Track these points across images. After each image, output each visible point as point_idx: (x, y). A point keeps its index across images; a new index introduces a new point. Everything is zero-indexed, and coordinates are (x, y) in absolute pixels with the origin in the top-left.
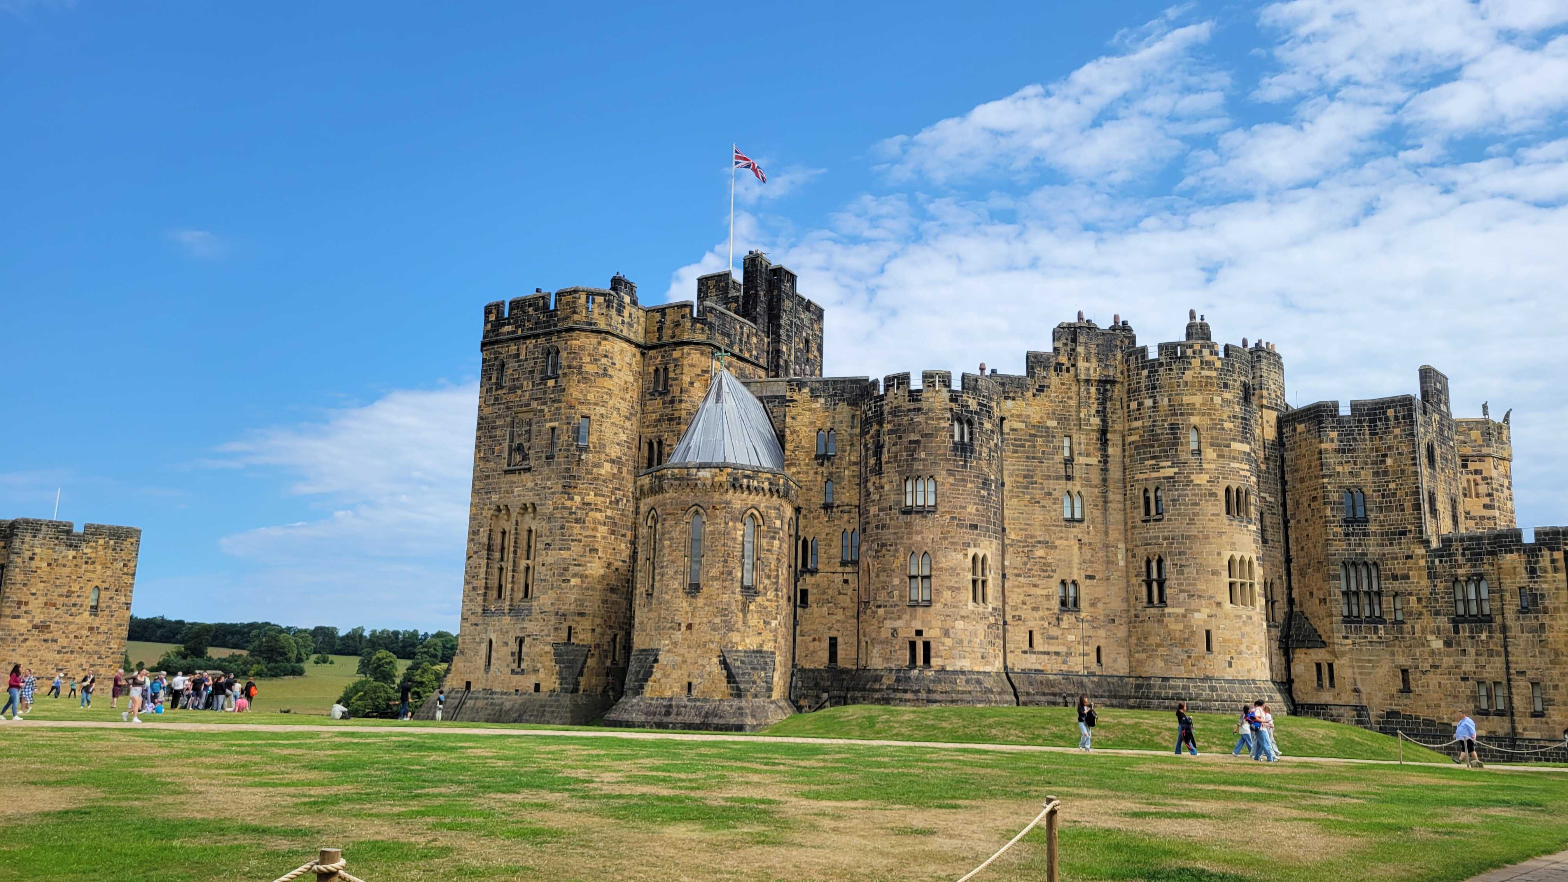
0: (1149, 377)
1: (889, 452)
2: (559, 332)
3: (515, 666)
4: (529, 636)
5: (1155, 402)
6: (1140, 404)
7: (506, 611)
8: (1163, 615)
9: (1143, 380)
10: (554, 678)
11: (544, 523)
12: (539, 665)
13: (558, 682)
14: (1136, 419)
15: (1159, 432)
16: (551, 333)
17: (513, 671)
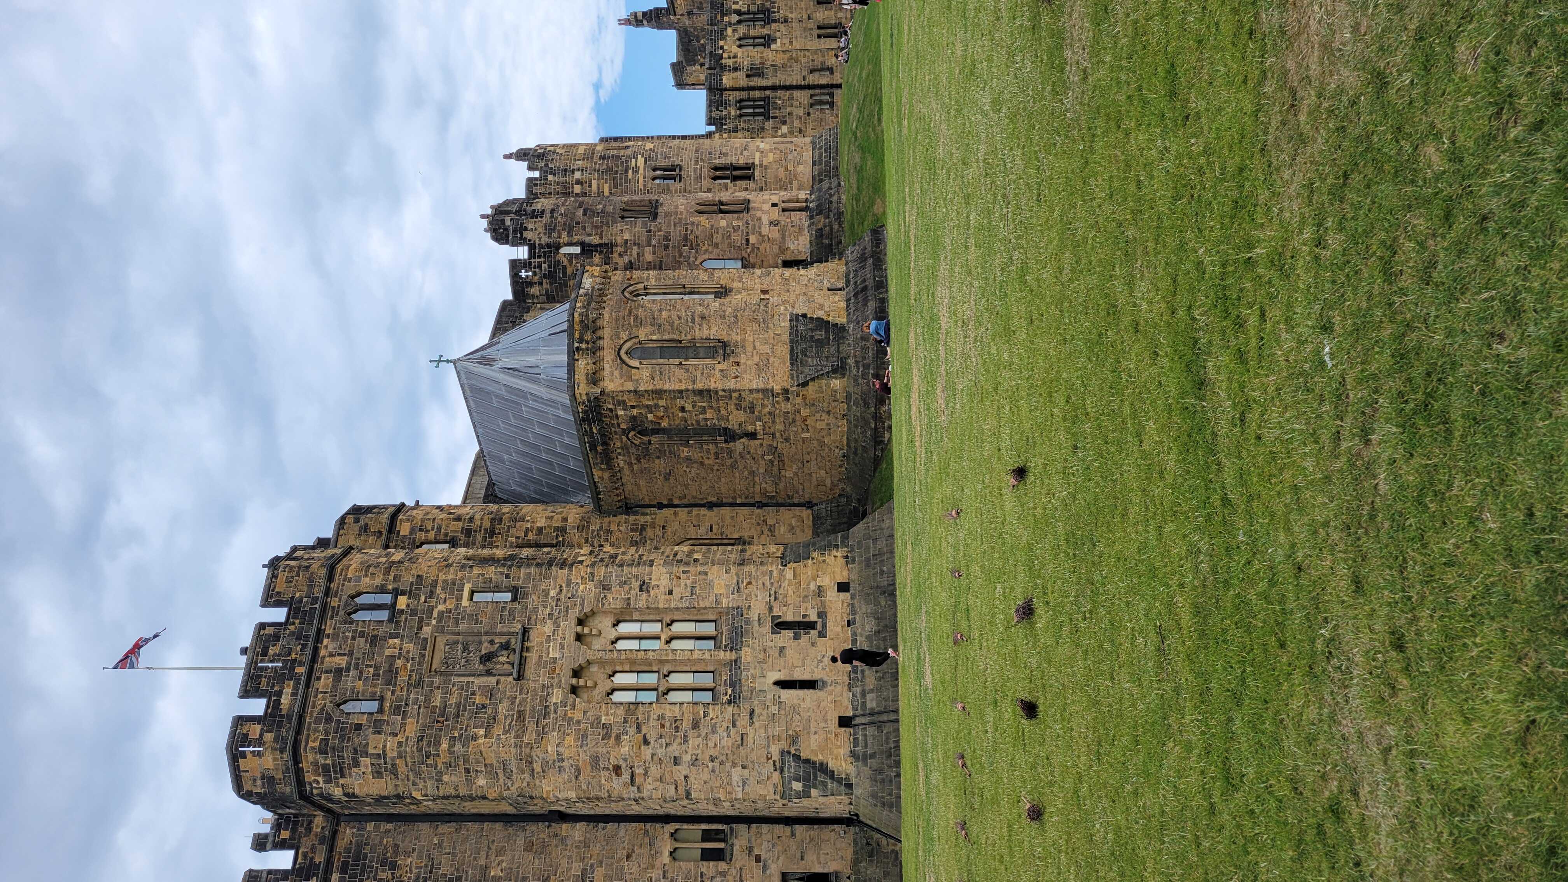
0: (555, 174)
1: (590, 235)
2: (327, 592)
3: (814, 633)
4: (771, 609)
5: (578, 170)
6: (578, 182)
7: (733, 655)
8: (761, 166)
9: (556, 179)
10: (830, 559)
11: (610, 597)
12: (812, 587)
13: (834, 552)
14: (590, 187)
15: (605, 167)
16: (325, 606)
17: (822, 635)
